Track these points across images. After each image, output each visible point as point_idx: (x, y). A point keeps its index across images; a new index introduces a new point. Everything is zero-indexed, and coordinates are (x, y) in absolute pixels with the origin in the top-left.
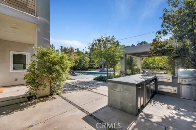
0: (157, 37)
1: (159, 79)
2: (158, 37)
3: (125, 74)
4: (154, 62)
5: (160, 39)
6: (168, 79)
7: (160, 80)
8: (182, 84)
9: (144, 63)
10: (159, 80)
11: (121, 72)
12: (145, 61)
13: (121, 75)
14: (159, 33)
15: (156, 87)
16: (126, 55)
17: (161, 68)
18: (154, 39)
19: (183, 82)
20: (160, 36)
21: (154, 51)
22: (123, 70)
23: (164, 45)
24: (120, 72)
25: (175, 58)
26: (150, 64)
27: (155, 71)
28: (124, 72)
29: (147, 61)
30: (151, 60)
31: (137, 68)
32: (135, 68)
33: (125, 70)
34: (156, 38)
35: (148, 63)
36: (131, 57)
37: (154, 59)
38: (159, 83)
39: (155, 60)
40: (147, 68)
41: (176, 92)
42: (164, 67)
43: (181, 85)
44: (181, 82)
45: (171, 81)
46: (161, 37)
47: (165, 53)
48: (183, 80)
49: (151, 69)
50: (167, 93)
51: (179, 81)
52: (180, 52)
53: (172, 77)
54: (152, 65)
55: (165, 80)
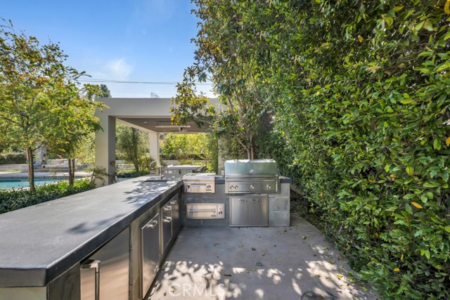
0: (186, 79)
1: (189, 187)
2: (189, 82)
3: (109, 175)
4: (185, 145)
5: (193, 88)
6: (207, 185)
7: (192, 190)
8: (232, 195)
9: (167, 147)
10: (189, 191)
11: (97, 172)
12: (168, 142)
13: (98, 181)
14: (192, 74)
15: (182, 209)
16: (112, 120)
17: (196, 158)
18: (181, 84)
19: (234, 190)
20: (192, 80)
21: (180, 114)
22: (105, 165)
23: (201, 105)
24: (95, 171)
25: (219, 134)
26: (177, 149)
27: (186, 164)
28: (107, 171)
29: (172, 142)
30: (179, 141)
31: (148, 156)
32: (143, 157)
33: (112, 163)
34: (185, 82)
35: (174, 146)
36: (134, 130)
37: (184, 139)
38: (190, 199)
39: (187, 141)
40: (173, 158)
41: (222, 216)
42: (202, 155)
43: (230, 197)
44: (230, 190)
45: (213, 191)
46: (194, 85)
47: (202, 123)
48: (235, 186)
49: (179, 159)
50: (205, 220)
51: (227, 188)
52: (226, 123)
53: (215, 181)
54: (181, 152)
55: (203, 189)
